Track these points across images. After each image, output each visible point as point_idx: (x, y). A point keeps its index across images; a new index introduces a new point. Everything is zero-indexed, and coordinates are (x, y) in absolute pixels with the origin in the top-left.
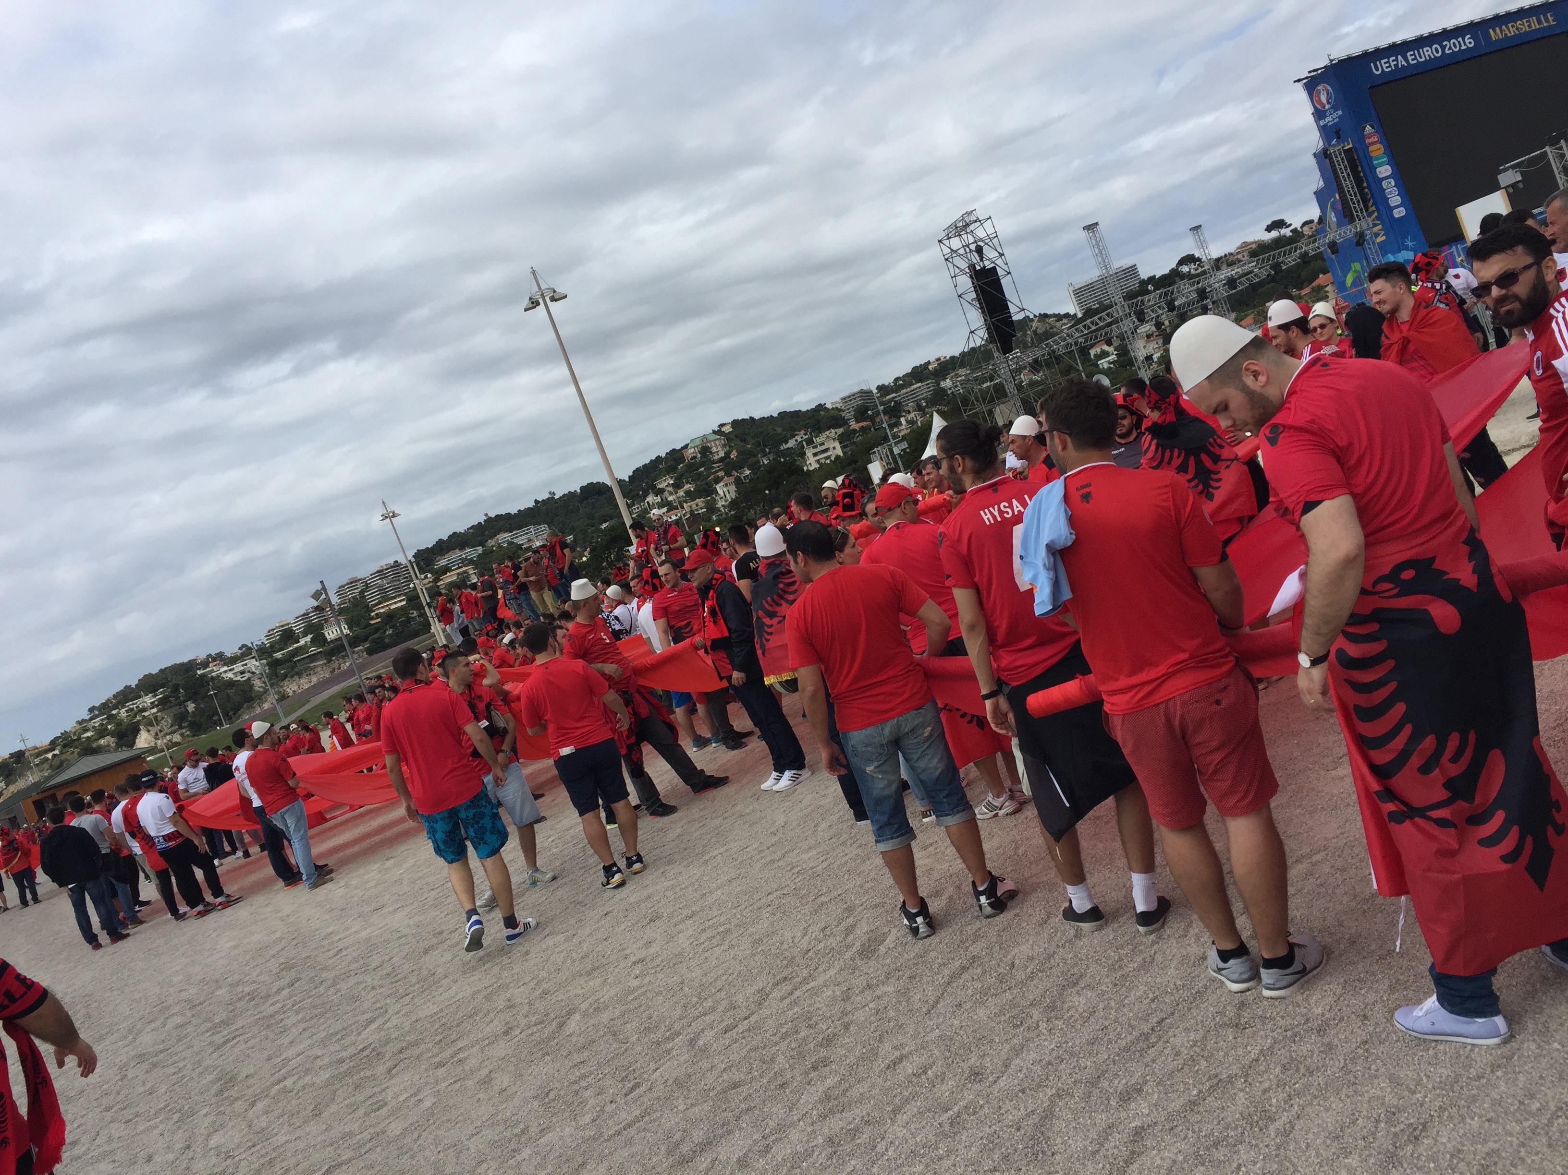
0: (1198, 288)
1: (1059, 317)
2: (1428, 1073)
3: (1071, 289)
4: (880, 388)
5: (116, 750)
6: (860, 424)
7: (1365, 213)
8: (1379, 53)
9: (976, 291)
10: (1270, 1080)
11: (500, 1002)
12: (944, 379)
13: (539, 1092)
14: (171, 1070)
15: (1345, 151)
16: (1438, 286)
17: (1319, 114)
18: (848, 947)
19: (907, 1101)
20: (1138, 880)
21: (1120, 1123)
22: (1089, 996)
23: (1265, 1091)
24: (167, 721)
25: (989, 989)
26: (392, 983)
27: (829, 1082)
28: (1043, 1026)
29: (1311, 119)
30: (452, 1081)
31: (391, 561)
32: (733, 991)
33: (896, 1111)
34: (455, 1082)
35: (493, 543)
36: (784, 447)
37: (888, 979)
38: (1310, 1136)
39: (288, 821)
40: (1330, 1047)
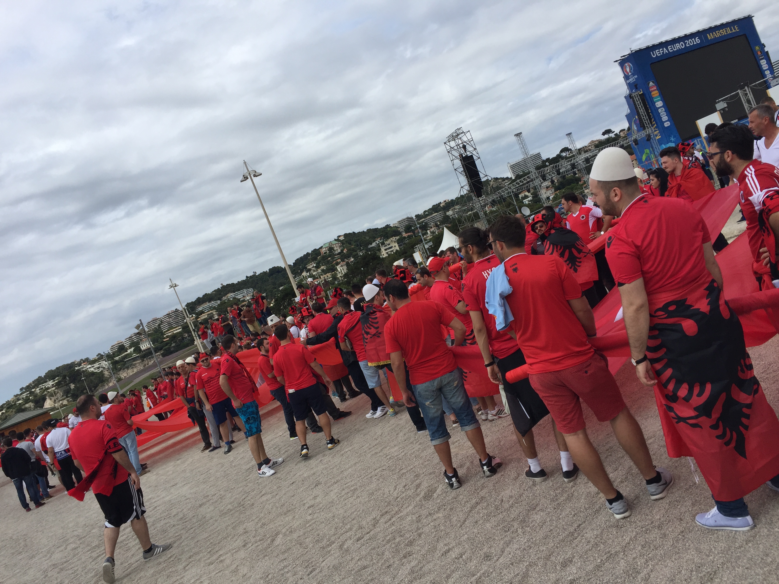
0: (571, 164)
1: (503, 179)
2: (715, 546)
3: (509, 165)
4: (417, 216)
5: (34, 409)
6: (408, 234)
7: (650, 125)
8: (654, 47)
9: (463, 167)
10: (636, 553)
11: (241, 530)
12: (448, 211)
13: (263, 575)
14: (71, 572)
15: (640, 95)
16: (691, 159)
17: (626, 77)
18: (418, 495)
19: (453, 571)
20: (563, 455)
21: (562, 578)
22: (542, 514)
23: (634, 559)
24: (60, 394)
25: (491, 513)
26: (183, 523)
27: (413, 564)
28: (520, 531)
29: (623, 80)
30: (218, 572)
31: (174, 309)
32: (360, 520)
33: (448, 577)
34: (219, 572)
35: (225, 298)
36: (370, 246)
37: (439, 510)
38: (659, 580)
39: (128, 442)
40: (665, 535)
